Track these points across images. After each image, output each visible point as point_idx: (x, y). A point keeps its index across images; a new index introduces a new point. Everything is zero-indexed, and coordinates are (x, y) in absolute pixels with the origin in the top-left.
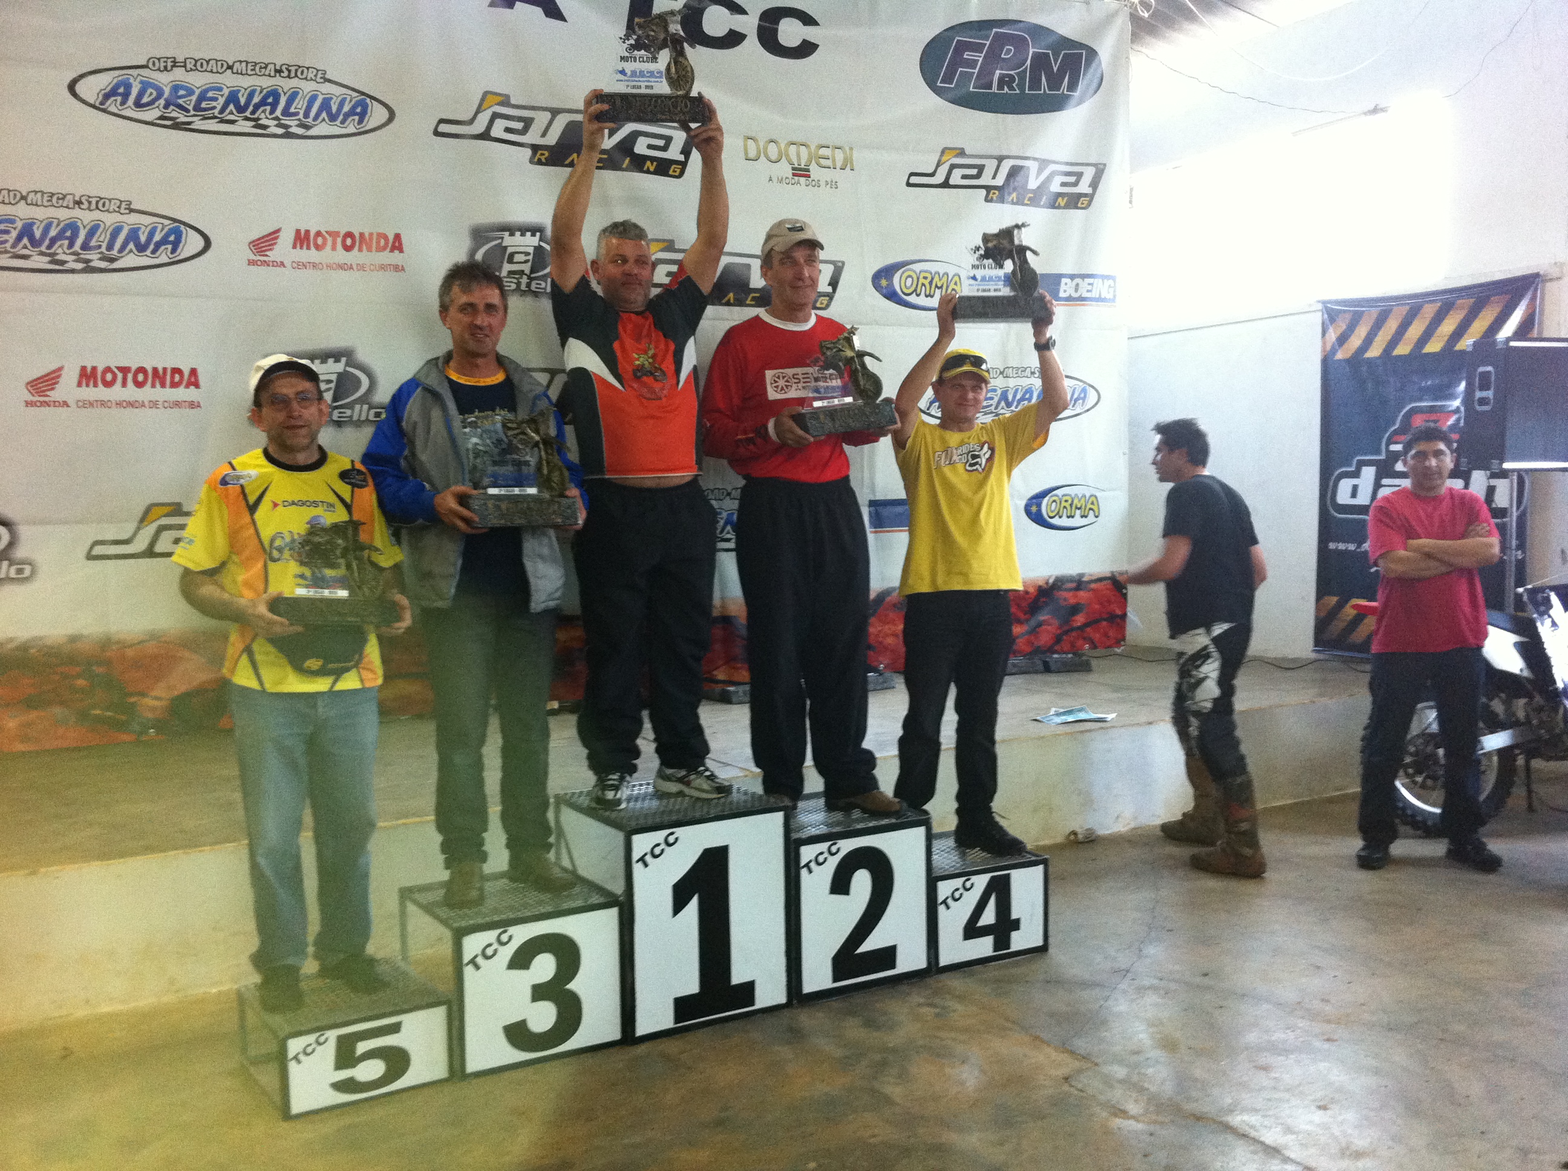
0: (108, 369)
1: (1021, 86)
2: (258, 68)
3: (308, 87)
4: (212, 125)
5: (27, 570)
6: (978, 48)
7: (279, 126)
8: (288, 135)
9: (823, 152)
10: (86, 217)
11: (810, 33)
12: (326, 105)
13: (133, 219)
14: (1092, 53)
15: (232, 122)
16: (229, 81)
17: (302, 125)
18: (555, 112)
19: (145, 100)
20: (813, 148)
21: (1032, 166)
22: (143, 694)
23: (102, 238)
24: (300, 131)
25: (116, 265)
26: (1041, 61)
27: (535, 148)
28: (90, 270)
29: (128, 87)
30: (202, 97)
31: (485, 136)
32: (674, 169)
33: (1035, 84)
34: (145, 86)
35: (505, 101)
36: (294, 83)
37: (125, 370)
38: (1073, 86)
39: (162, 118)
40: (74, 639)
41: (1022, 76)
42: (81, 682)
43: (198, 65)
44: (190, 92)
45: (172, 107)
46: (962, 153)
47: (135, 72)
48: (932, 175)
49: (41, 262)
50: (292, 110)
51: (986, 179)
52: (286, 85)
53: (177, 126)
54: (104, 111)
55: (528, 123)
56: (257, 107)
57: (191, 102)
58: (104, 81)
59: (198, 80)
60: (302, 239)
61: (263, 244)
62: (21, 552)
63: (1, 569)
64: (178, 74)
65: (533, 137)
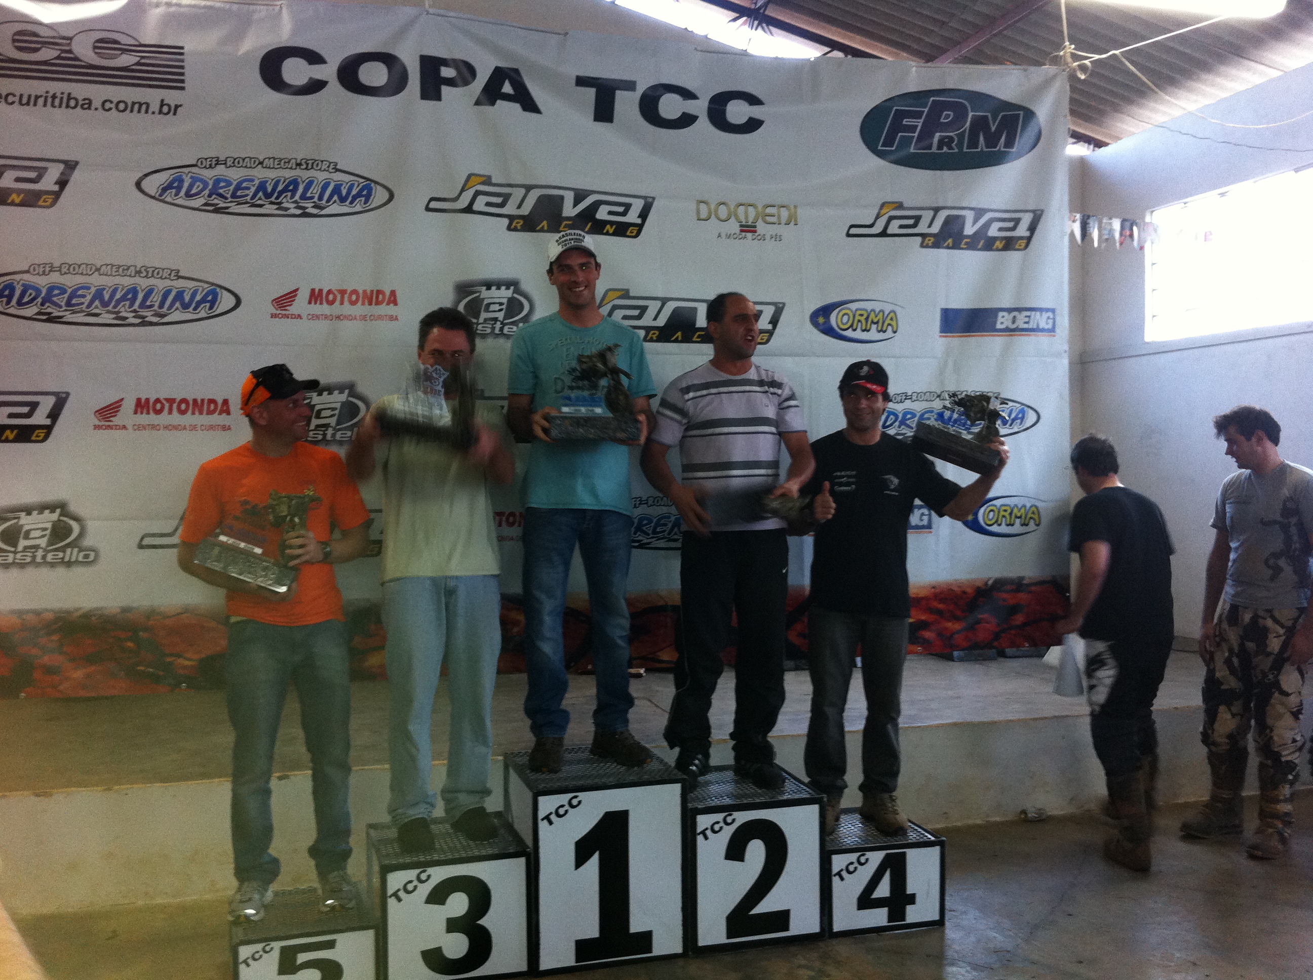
0: (158, 401)
1: (960, 144)
2: (282, 163)
3: (321, 176)
4: (246, 209)
5: (92, 555)
6: (918, 115)
7: (298, 207)
8: (305, 215)
9: (769, 210)
10: (143, 283)
11: (755, 112)
12: (337, 190)
13: (181, 283)
14: (1029, 114)
15: (261, 206)
16: (260, 174)
17: (316, 207)
18: (529, 188)
19: (193, 191)
20: (760, 209)
21: (969, 216)
22: (177, 655)
23: (156, 299)
24: (315, 211)
25: (165, 320)
26: (980, 125)
27: (511, 218)
28: (144, 323)
29: (181, 181)
30: (238, 187)
31: (469, 210)
32: (632, 230)
33: (973, 143)
34: (194, 180)
35: (488, 181)
36: (312, 173)
37: (171, 401)
38: (1010, 143)
39: (206, 204)
40: (125, 610)
41: (961, 136)
42: (130, 644)
43: (236, 162)
44: (229, 183)
45: (214, 196)
46: (900, 206)
47: (186, 170)
48: (871, 226)
49: (107, 318)
50: (309, 195)
51: (922, 228)
52: (303, 175)
53: (218, 210)
54: (164, 201)
55: (506, 197)
56: (281, 193)
57: (228, 192)
58: (162, 178)
59: (235, 175)
60: (316, 296)
61: (284, 301)
62: (87, 542)
63: (72, 554)
64: (220, 170)
65: (510, 209)
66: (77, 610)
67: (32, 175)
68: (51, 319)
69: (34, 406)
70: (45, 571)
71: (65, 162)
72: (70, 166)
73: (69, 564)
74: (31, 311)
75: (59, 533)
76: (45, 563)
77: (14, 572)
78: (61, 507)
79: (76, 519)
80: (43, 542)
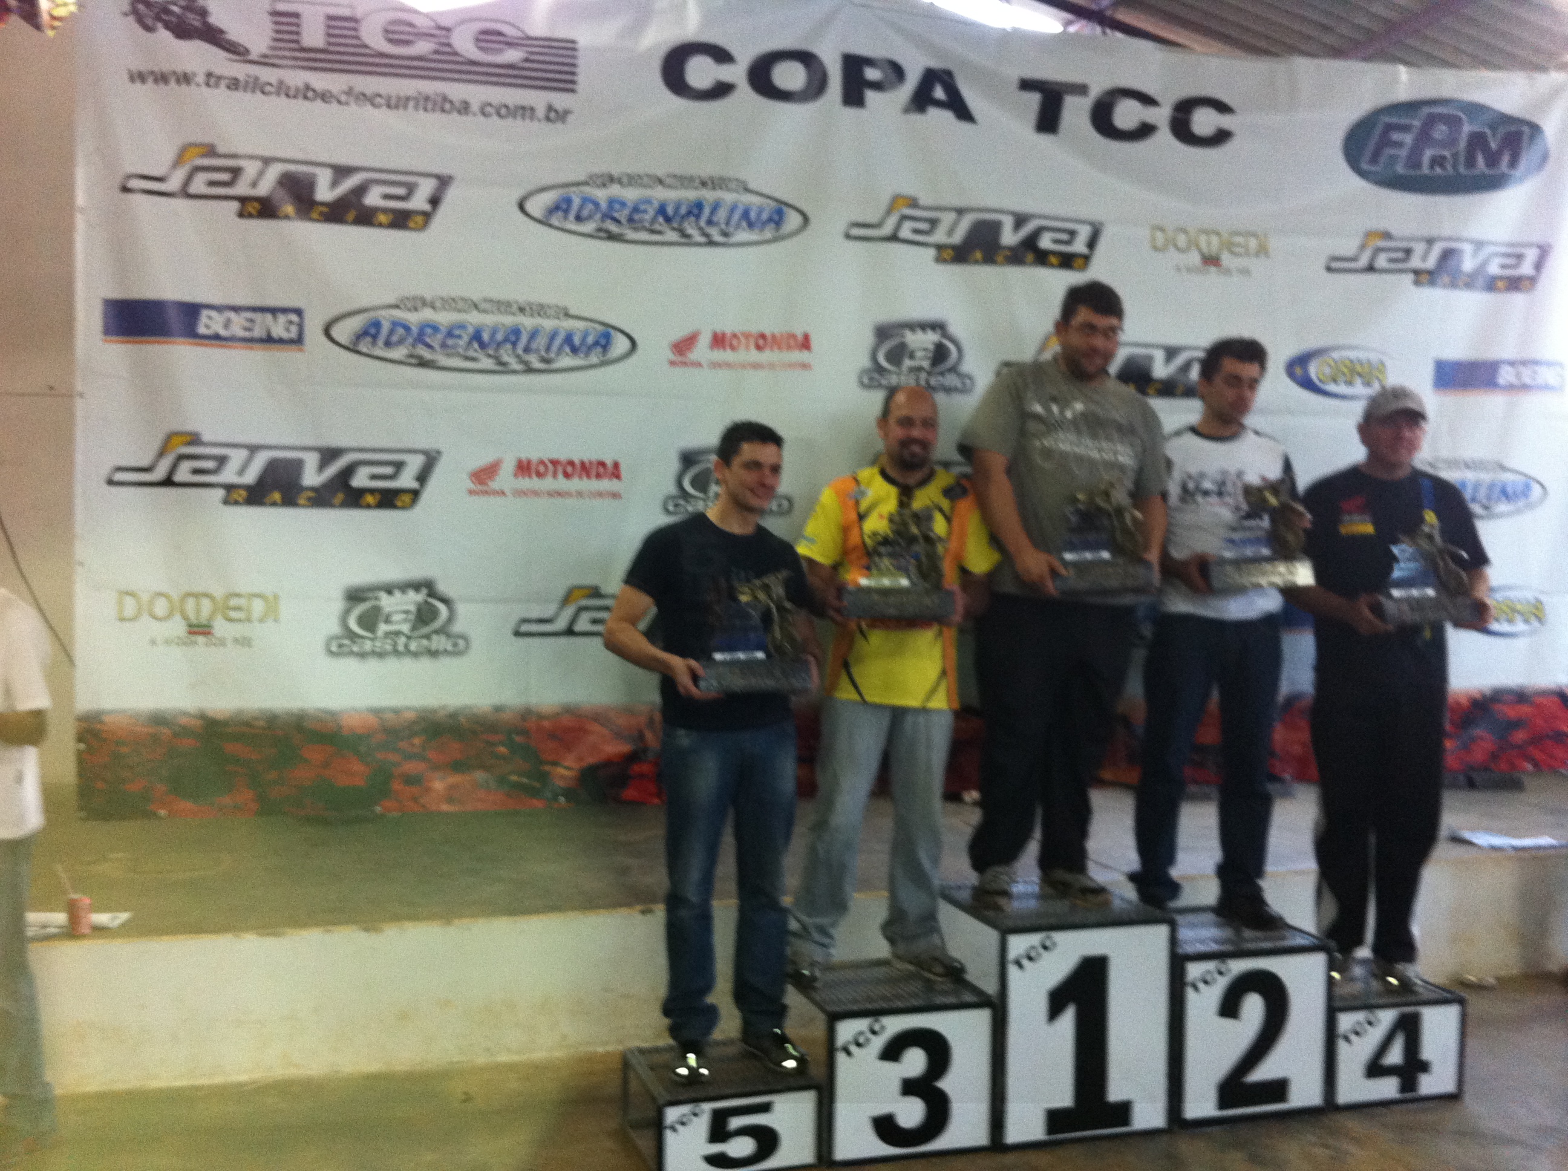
0: (541, 462)
1: (1455, 165)
3: (729, 197)
4: (642, 236)
5: (462, 644)
6: (1405, 128)
7: (703, 235)
8: (711, 244)
9: (1235, 239)
10: (527, 322)
11: (1225, 121)
12: (746, 215)
13: (570, 324)
14: (1536, 131)
15: (659, 233)
16: (660, 194)
17: (723, 234)
18: (960, 212)
19: (584, 214)
20: (1225, 235)
21: (1467, 248)
22: (555, 764)
23: (541, 342)
24: (722, 239)
25: (553, 366)
27: (939, 247)
28: (530, 370)
29: (568, 201)
30: (635, 210)
31: (894, 238)
32: (1080, 263)
33: (1471, 162)
34: (585, 200)
35: (913, 203)
36: (719, 194)
37: (555, 463)
38: (1514, 163)
39: (598, 230)
40: (498, 709)
41: (1456, 155)
42: (502, 749)
43: (632, 180)
44: (623, 204)
45: (607, 220)
46: (1387, 235)
47: (574, 189)
48: (1355, 259)
49: (488, 364)
50: (715, 220)
51: (1415, 262)
52: (709, 196)
53: (612, 237)
54: (550, 226)
55: (934, 223)
56: (683, 218)
57: (623, 215)
58: (548, 198)
59: (631, 195)
60: (719, 341)
61: (683, 346)
62: (457, 627)
63: (439, 642)
64: (615, 190)
65: (939, 236)
66: (444, 707)
67: (401, 191)
68: (423, 363)
69: (399, 466)
70: (408, 663)
71: (438, 177)
72: (444, 182)
73: (434, 654)
74: (399, 353)
75: (424, 616)
76: (408, 652)
77: (373, 663)
78: (427, 586)
79: (445, 601)
80: (405, 628)
